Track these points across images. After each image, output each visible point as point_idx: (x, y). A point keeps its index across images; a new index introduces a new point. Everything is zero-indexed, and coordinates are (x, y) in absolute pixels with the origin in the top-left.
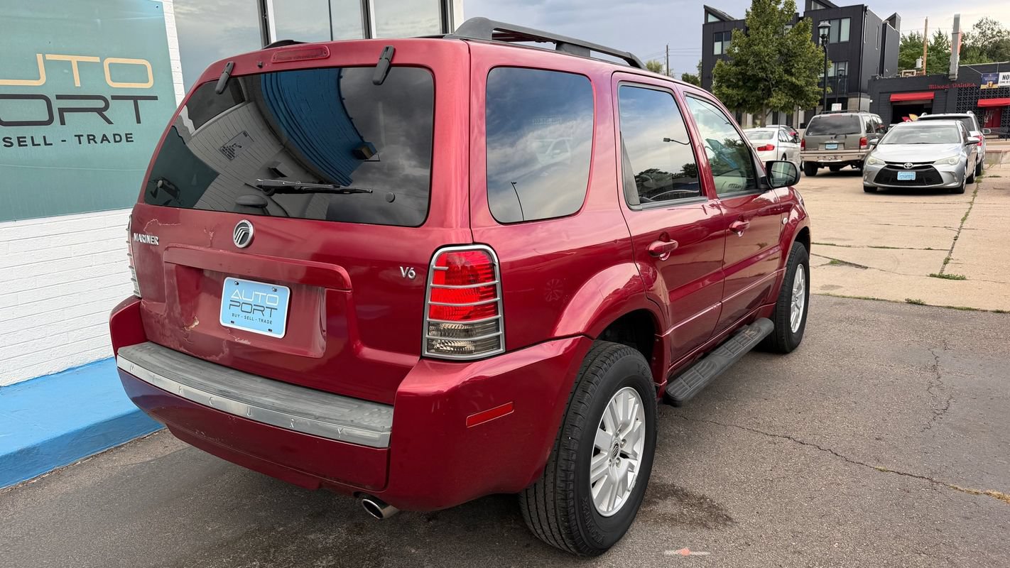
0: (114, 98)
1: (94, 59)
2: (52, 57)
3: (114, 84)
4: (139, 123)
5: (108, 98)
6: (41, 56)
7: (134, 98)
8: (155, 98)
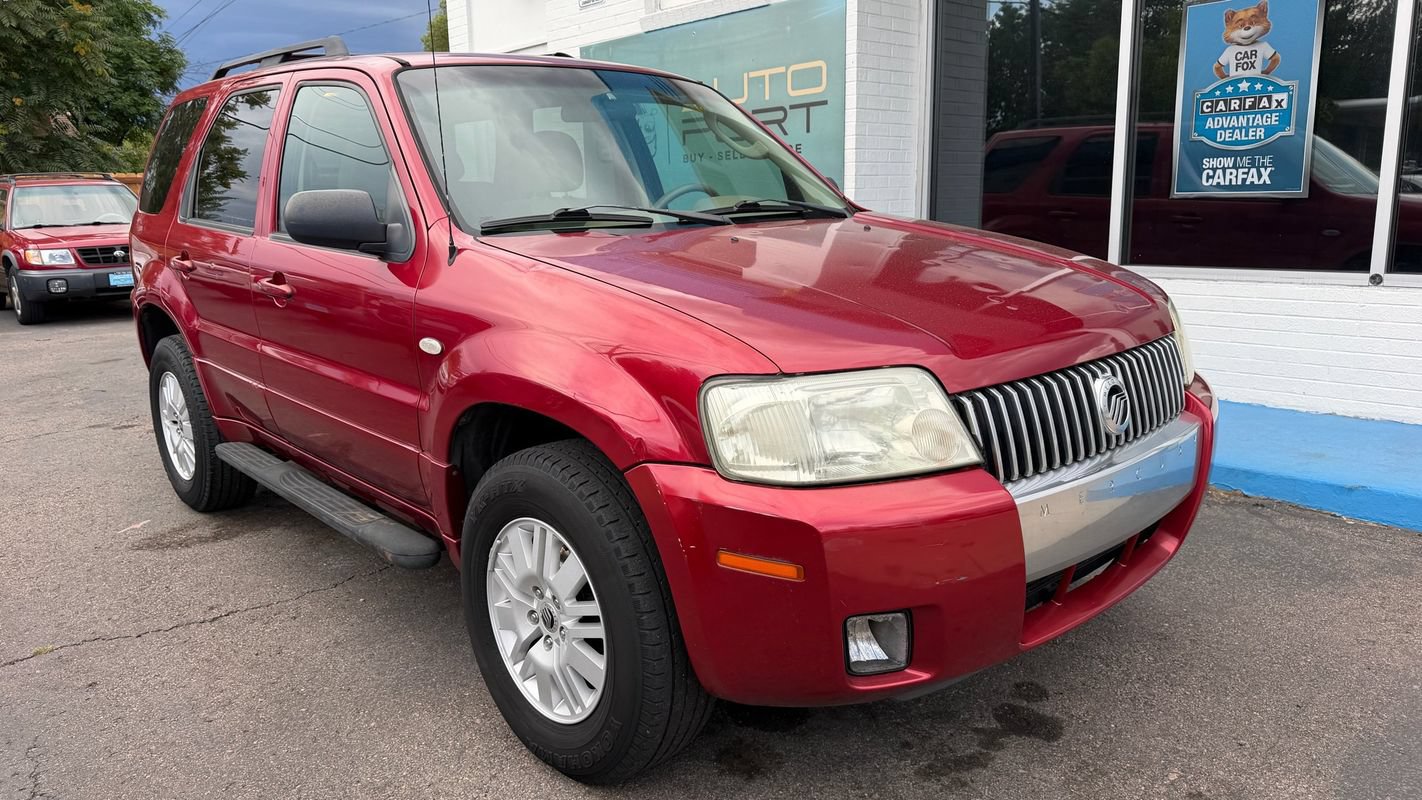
0: (792, 107)
1: (782, 69)
2: (753, 74)
3: (793, 93)
4: (808, 131)
5: (787, 108)
6: (745, 75)
7: (808, 106)
8: (825, 103)
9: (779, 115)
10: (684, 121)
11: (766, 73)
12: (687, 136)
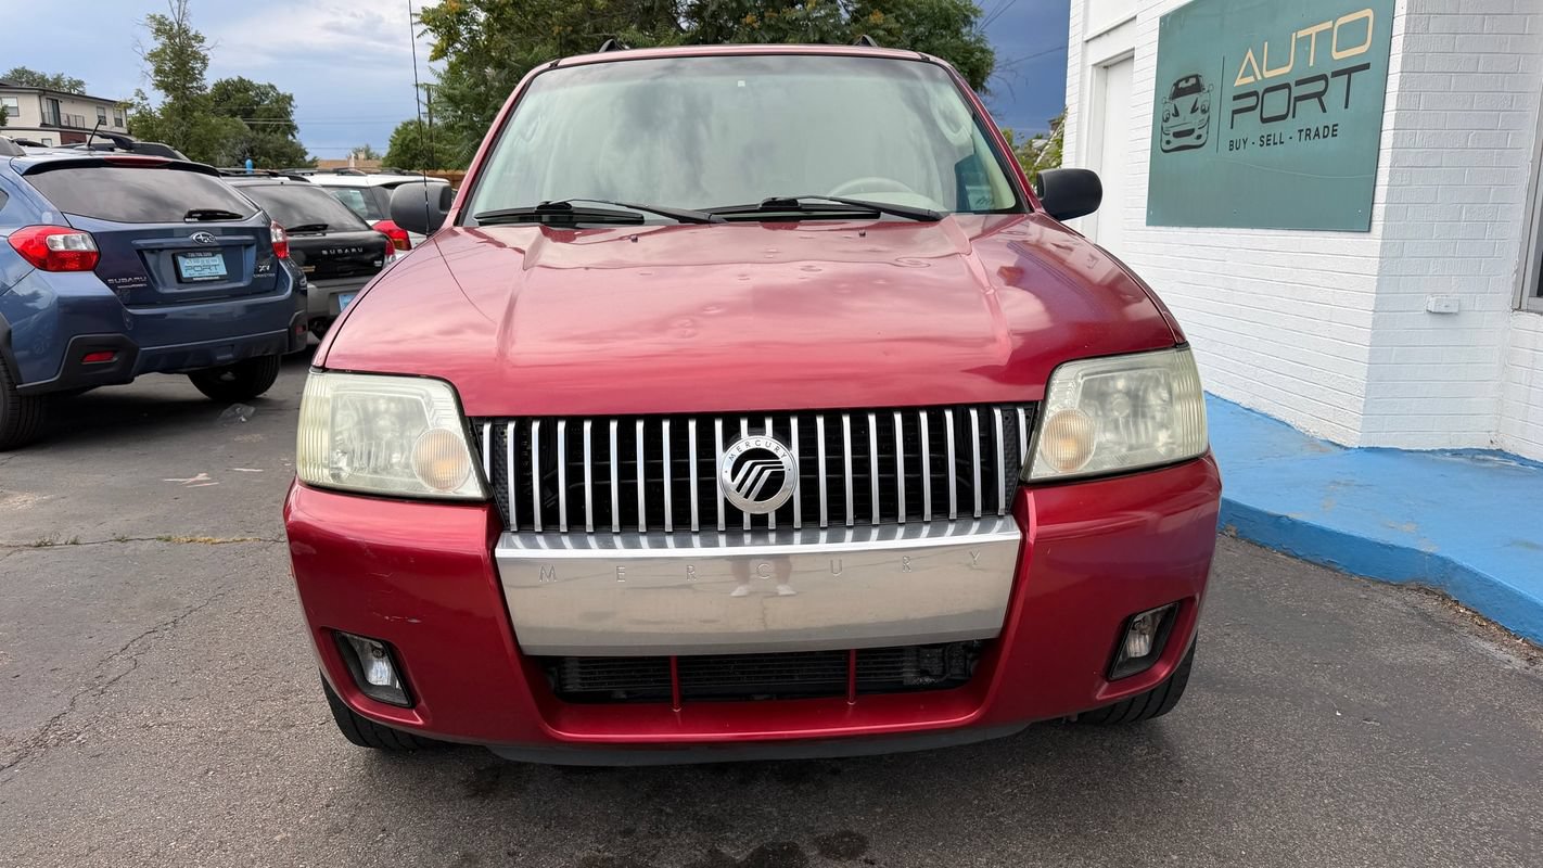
0: (1334, 74)
1: (1328, 25)
2: (1301, 34)
3: (1337, 56)
4: (1346, 107)
5: (1329, 76)
6: (1294, 34)
7: (1349, 72)
8: (1366, 67)
9: (1319, 86)
10: (1236, 98)
11: (1313, 31)
12: (1235, 116)
